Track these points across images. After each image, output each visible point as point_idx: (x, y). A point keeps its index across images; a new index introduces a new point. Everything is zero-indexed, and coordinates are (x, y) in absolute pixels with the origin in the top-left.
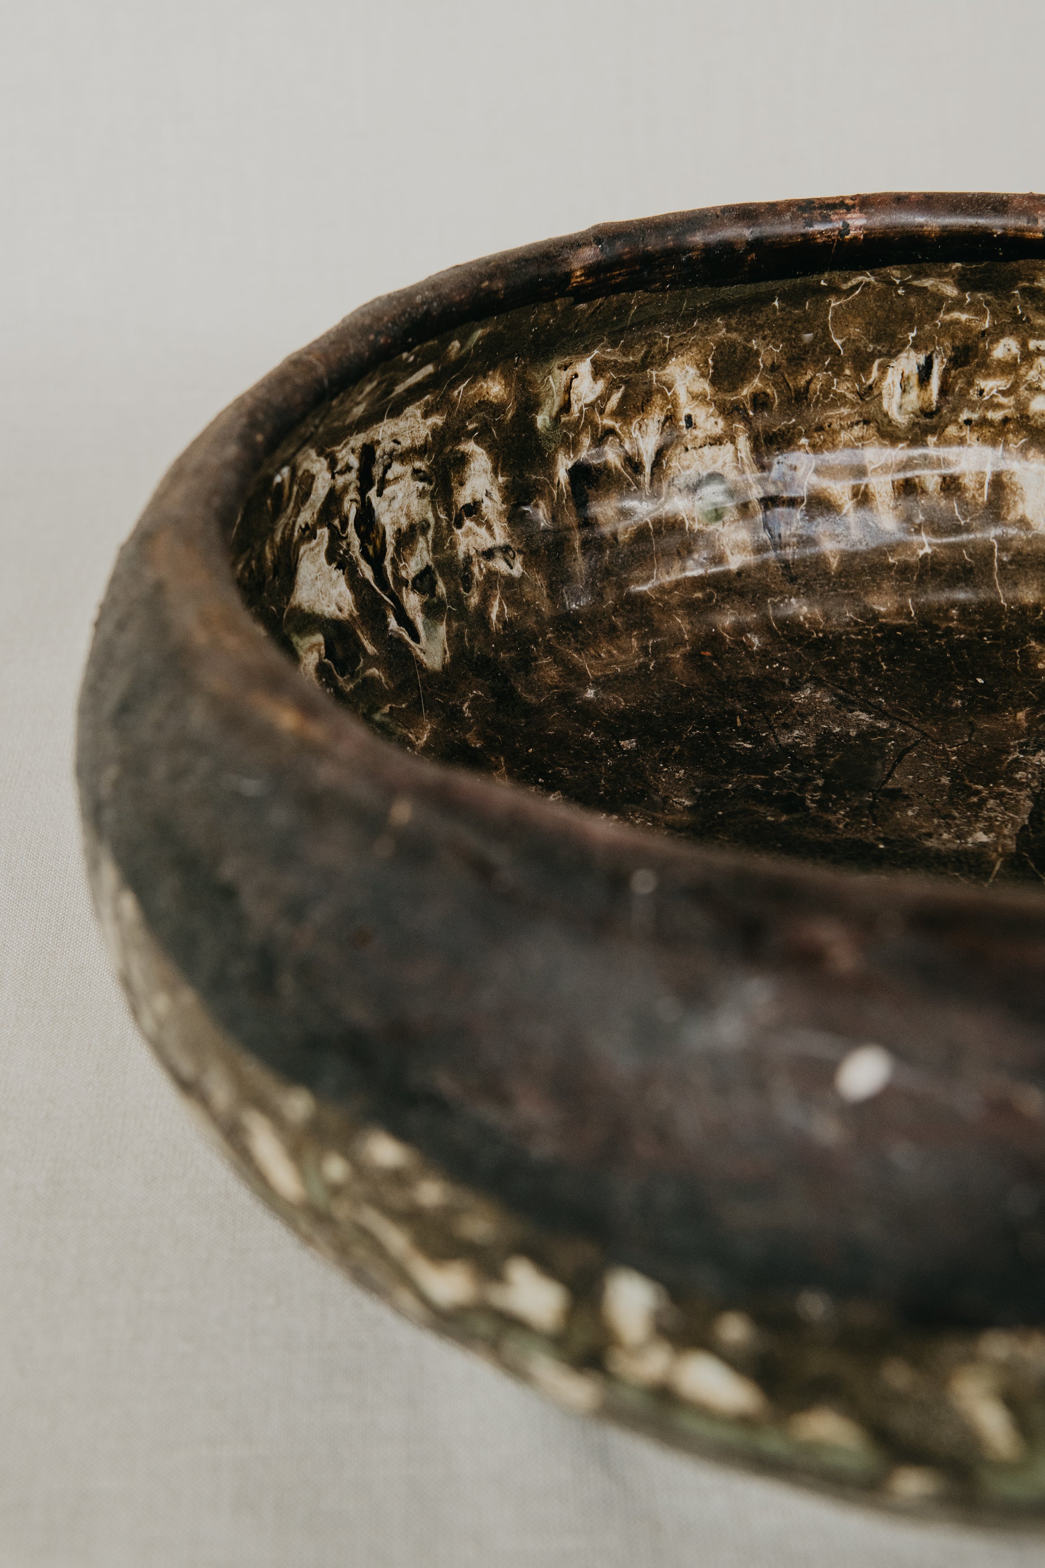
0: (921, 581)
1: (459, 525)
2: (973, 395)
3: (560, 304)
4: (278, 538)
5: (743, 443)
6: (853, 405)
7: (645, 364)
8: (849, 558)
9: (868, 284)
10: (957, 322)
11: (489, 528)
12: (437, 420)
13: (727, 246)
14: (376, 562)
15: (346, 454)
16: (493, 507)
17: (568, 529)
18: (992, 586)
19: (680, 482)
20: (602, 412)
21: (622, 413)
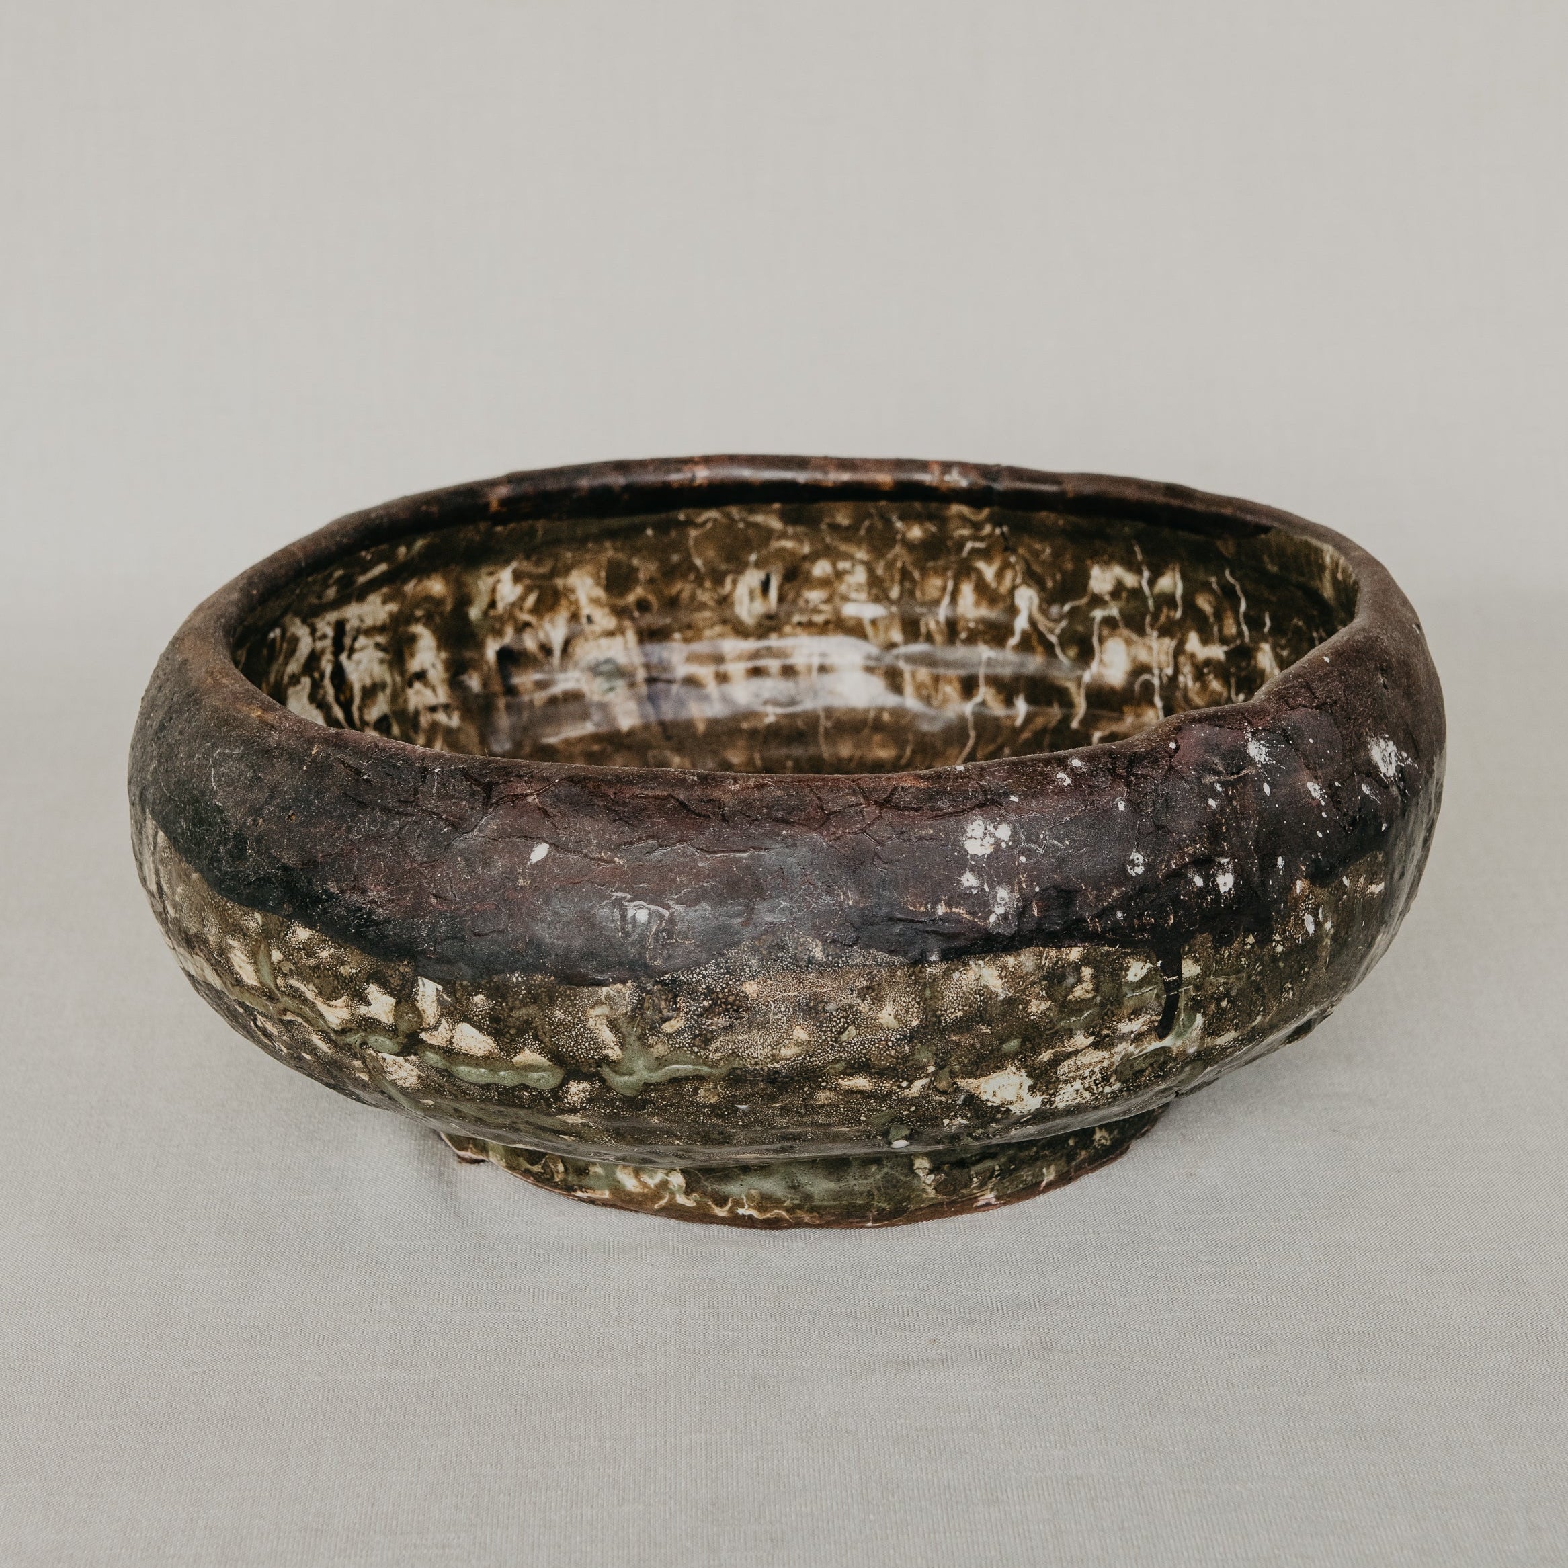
0: (766, 742)
1: (410, 685)
2: (801, 603)
3: (482, 526)
4: (272, 679)
5: (631, 636)
6: (713, 609)
7: (553, 574)
8: (713, 723)
9: (715, 520)
10: (784, 550)
11: (434, 689)
12: (393, 607)
13: (606, 490)
14: (346, 707)
15: (325, 626)
16: (437, 674)
17: (495, 695)
18: (817, 744)
19: (583, 664)
20: (521, 609)
21: (537, 610)
